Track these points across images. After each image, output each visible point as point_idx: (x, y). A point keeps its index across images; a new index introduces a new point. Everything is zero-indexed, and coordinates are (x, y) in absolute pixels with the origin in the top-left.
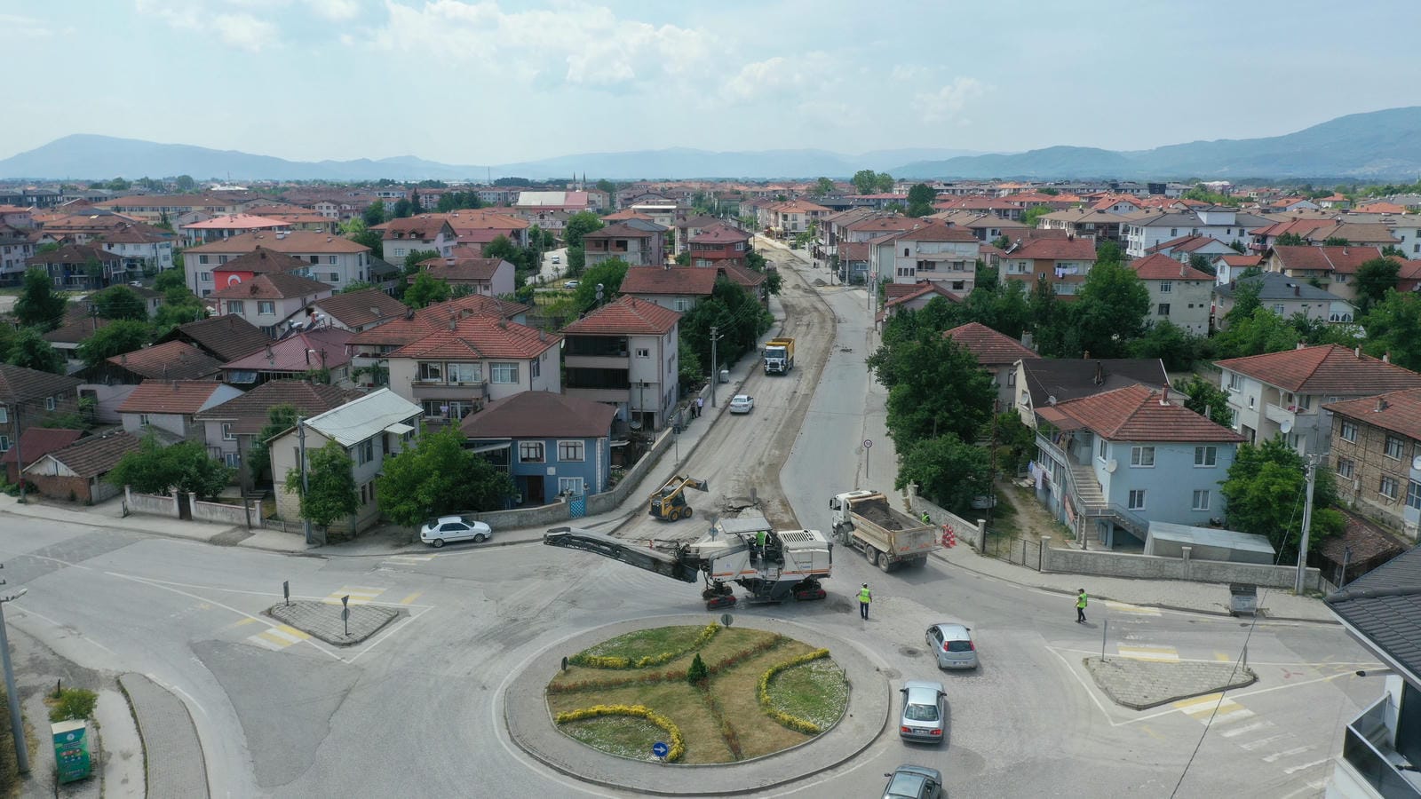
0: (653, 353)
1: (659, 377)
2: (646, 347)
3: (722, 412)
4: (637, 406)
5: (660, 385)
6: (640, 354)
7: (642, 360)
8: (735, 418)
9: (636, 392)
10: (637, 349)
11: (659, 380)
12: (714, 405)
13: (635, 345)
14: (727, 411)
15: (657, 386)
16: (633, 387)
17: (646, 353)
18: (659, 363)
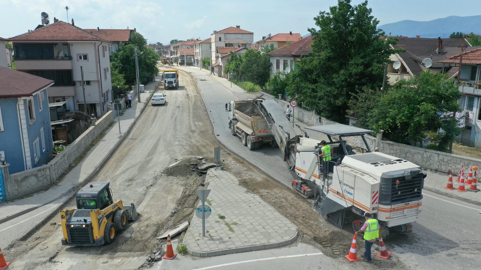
0: (92, 56)
1: (98, 76)
2: (85, 52)
3: (146, 105)
4: (81, 100)
5: (99, 82)
6: (81, 58)
7: (82, 62)
8: (156, 108)
9: (79, 88)
10: (77, 54)
11: (98, 78)
12: (139, 101)
13: (77, 50)
14: (150, 104)
15: (97, 84)
16: (78, 84)
17: (85, 57)
18: (97, 65)
